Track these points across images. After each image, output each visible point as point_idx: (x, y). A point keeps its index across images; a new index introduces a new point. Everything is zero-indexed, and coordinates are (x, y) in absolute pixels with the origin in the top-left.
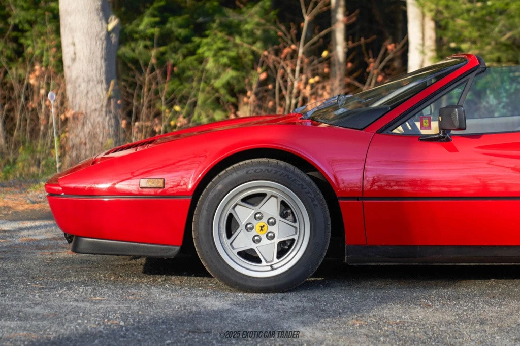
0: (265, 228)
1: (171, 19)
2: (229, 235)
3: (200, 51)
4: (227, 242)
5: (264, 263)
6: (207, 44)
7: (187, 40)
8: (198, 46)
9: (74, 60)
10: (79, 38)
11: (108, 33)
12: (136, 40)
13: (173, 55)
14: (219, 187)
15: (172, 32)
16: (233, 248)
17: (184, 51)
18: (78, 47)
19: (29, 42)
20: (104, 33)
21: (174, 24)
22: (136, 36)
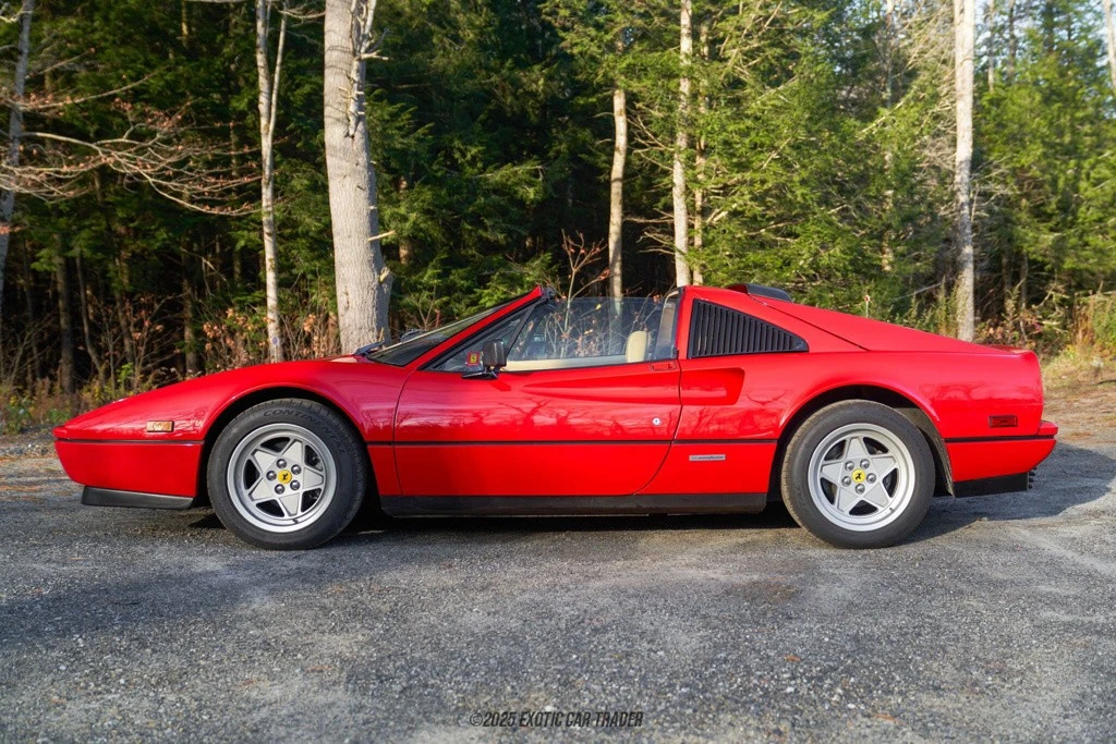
0: (289, 477)
1: (453, 271)
2: (248, 485)
3: (482, 301)
4: (245, 493)
5: (286, 516)
6: (489, 294)
7: (469, 291)
8: (480, 297)
9: (347, 308)
10: (352, 288)
11: (380, 283)
12: (420, 291)
13: (457, 305)
14: (235, 430)
15: (455, 284)
16: (253, 500)
17: (468, 301)
18: (351, 296)
19: (314, 291)
20: (376, 283)
21: (457, 277)
22: (419, 287)
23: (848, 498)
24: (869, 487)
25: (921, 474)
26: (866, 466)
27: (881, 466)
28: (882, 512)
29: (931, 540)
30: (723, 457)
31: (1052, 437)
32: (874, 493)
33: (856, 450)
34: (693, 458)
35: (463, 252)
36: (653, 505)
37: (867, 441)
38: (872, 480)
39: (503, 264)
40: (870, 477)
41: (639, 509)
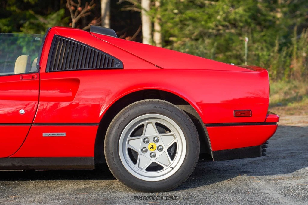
23: (145, 161)
24: (158, 153)
25: (190, 146)
26: (157, 141)
27: (166, 141)
28: (166, 170)
29: (200, 188)
30: (64, 134)
31: (275, 123)
32: (162, 158)
33: (151, 131)
34: (45, 135)
35: (8, 8)
36: (22, 164)
37: (157, 124)
38: (161, 150)
39: (32, 16)
40: (160, 148)
41: (14, 167)
